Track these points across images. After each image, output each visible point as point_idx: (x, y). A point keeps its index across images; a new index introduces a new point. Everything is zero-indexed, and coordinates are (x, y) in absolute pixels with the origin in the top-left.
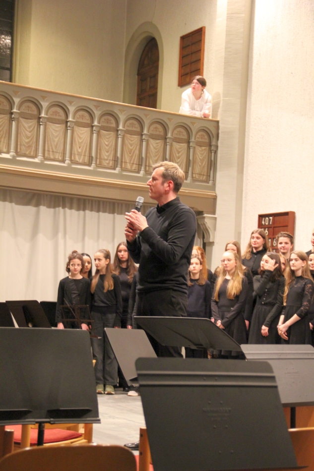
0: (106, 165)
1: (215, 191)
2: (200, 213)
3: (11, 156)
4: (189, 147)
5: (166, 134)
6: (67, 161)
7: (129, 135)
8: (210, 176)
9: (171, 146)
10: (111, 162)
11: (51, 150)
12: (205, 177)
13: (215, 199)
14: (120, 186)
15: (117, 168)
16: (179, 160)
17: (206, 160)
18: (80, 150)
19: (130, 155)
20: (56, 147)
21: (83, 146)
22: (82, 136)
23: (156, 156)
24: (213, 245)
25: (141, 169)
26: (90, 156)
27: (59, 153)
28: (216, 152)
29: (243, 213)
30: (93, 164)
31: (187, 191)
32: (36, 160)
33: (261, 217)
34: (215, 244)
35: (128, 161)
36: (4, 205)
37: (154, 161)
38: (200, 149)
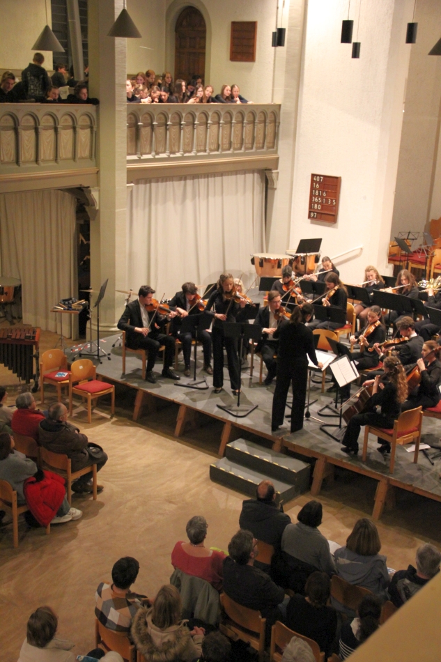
0: (225, 148)
1: (277, 154)
2: (270, 170)
3: (181, 154)
4: (265, 126)
5: (254, 119)
6: (207, 150)
7: (237, 125)
8: (274, 143)
9: (257, 126)
10: (227, 146)
11: (199, 144)
12: (272, 144)
13: (278, 159)
15: (231, 149)
16: (260, 136)
17: (273, 132)
19: (237, 138)
22: (214, 132)
23: (249, 136)
25: (242, 147)
26: (217, 144)
27: (203, 146)
28: (278, 126)
30: (220, 150)
31: (264, 157)
32: (192, 154)
33: (313, 175)
34: (277, 189)
35: (235, 143)
36: (169, 184)
37: (248, 140)
38: (270, 125)
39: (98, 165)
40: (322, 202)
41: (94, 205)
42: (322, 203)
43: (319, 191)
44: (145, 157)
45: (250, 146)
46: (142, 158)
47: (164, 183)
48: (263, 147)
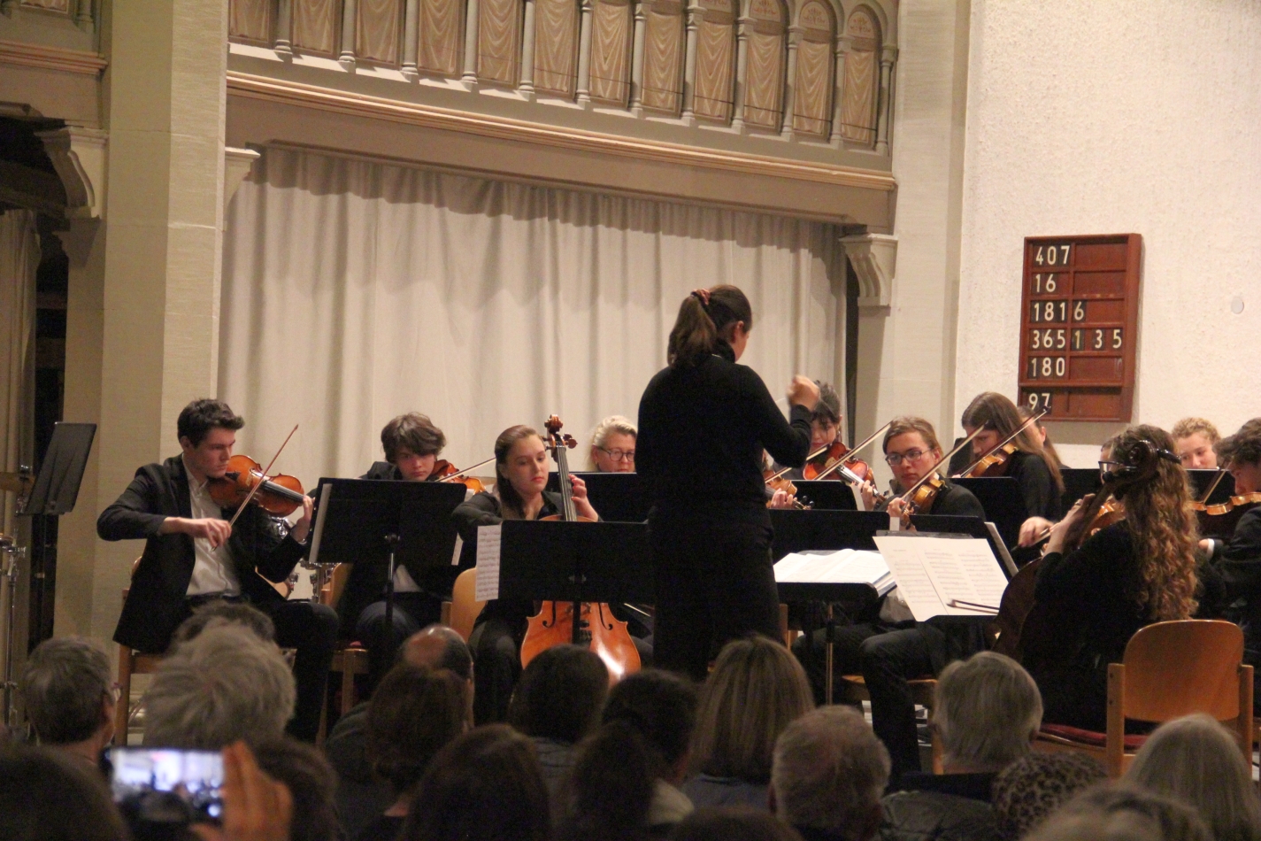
0: (658, 104)
1: (891, 170)
3: (467, 85)
4: (834, 56)
5: (787, 19)
6: (582, 96)
7: (709, 24)
8: (877, 130)
9: (797, 50)
10: (670, 97)
11: (546, 67)
12: (866, 132)
13: (892, 190)
14: (691, 162)
15: (685, 114)
16: (812, 88)
17: (869, 85)
18: (605, 67)
19: (711, 77)
20: (556, 58)
21: (613, 56)
22: (610, 29)
23: (765, 79)
24: (888, 314)
25: (734, 114)
26: (626, 83)
27: (563, 74)
28: (892, 67)
29: (963, 231)
30: (636, 104)
31: (835, 173)
32: (517, 96)
33: (1032, 244)
34: (892, 311)
35: (705, 94)
36: (427, 214)
37: (760, 93)
38: (856, 57)
39: (102, 43)
40: (1072, 345)
41: (83, 202)
42: (1070, 353)
43: (1057, 303)
44: (307, 61)
45: (771, 122)
46: (296, 61)
47: (403, 207)
48: (827, 138)
